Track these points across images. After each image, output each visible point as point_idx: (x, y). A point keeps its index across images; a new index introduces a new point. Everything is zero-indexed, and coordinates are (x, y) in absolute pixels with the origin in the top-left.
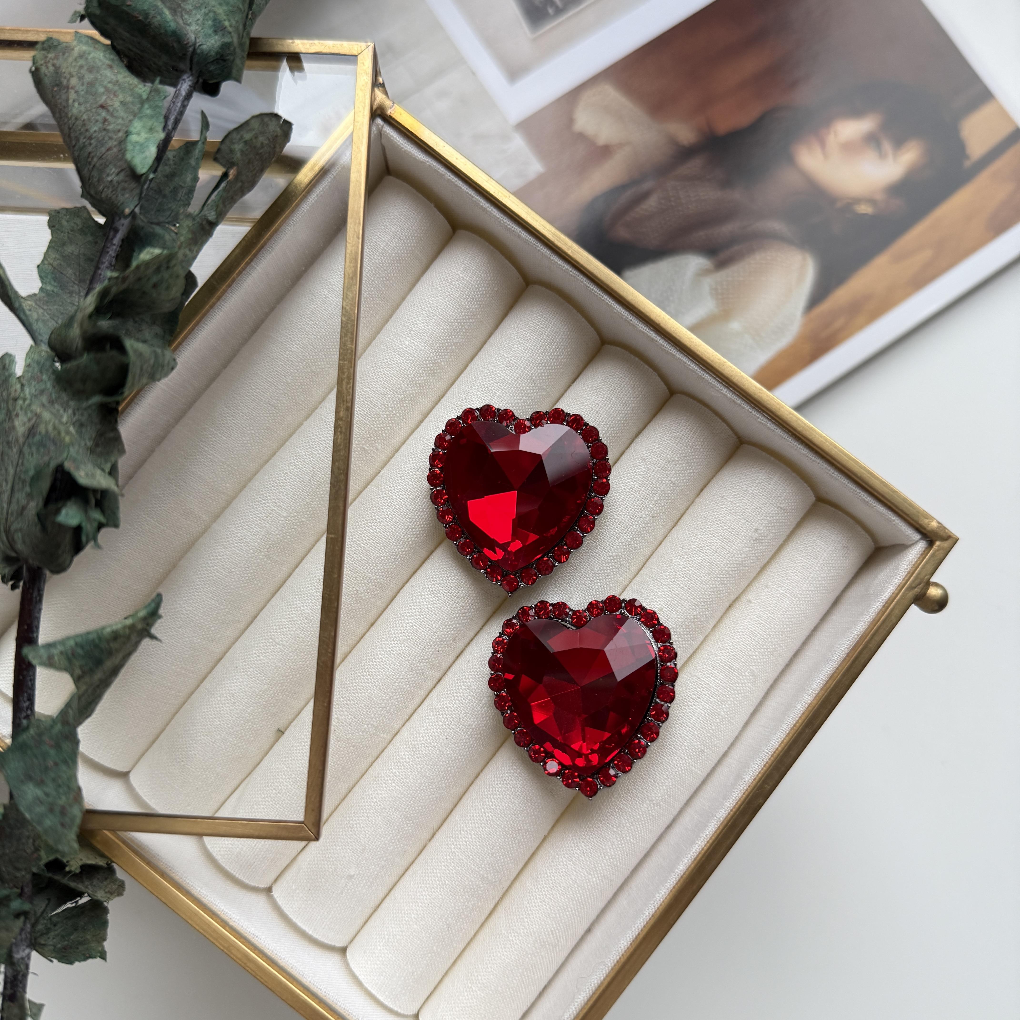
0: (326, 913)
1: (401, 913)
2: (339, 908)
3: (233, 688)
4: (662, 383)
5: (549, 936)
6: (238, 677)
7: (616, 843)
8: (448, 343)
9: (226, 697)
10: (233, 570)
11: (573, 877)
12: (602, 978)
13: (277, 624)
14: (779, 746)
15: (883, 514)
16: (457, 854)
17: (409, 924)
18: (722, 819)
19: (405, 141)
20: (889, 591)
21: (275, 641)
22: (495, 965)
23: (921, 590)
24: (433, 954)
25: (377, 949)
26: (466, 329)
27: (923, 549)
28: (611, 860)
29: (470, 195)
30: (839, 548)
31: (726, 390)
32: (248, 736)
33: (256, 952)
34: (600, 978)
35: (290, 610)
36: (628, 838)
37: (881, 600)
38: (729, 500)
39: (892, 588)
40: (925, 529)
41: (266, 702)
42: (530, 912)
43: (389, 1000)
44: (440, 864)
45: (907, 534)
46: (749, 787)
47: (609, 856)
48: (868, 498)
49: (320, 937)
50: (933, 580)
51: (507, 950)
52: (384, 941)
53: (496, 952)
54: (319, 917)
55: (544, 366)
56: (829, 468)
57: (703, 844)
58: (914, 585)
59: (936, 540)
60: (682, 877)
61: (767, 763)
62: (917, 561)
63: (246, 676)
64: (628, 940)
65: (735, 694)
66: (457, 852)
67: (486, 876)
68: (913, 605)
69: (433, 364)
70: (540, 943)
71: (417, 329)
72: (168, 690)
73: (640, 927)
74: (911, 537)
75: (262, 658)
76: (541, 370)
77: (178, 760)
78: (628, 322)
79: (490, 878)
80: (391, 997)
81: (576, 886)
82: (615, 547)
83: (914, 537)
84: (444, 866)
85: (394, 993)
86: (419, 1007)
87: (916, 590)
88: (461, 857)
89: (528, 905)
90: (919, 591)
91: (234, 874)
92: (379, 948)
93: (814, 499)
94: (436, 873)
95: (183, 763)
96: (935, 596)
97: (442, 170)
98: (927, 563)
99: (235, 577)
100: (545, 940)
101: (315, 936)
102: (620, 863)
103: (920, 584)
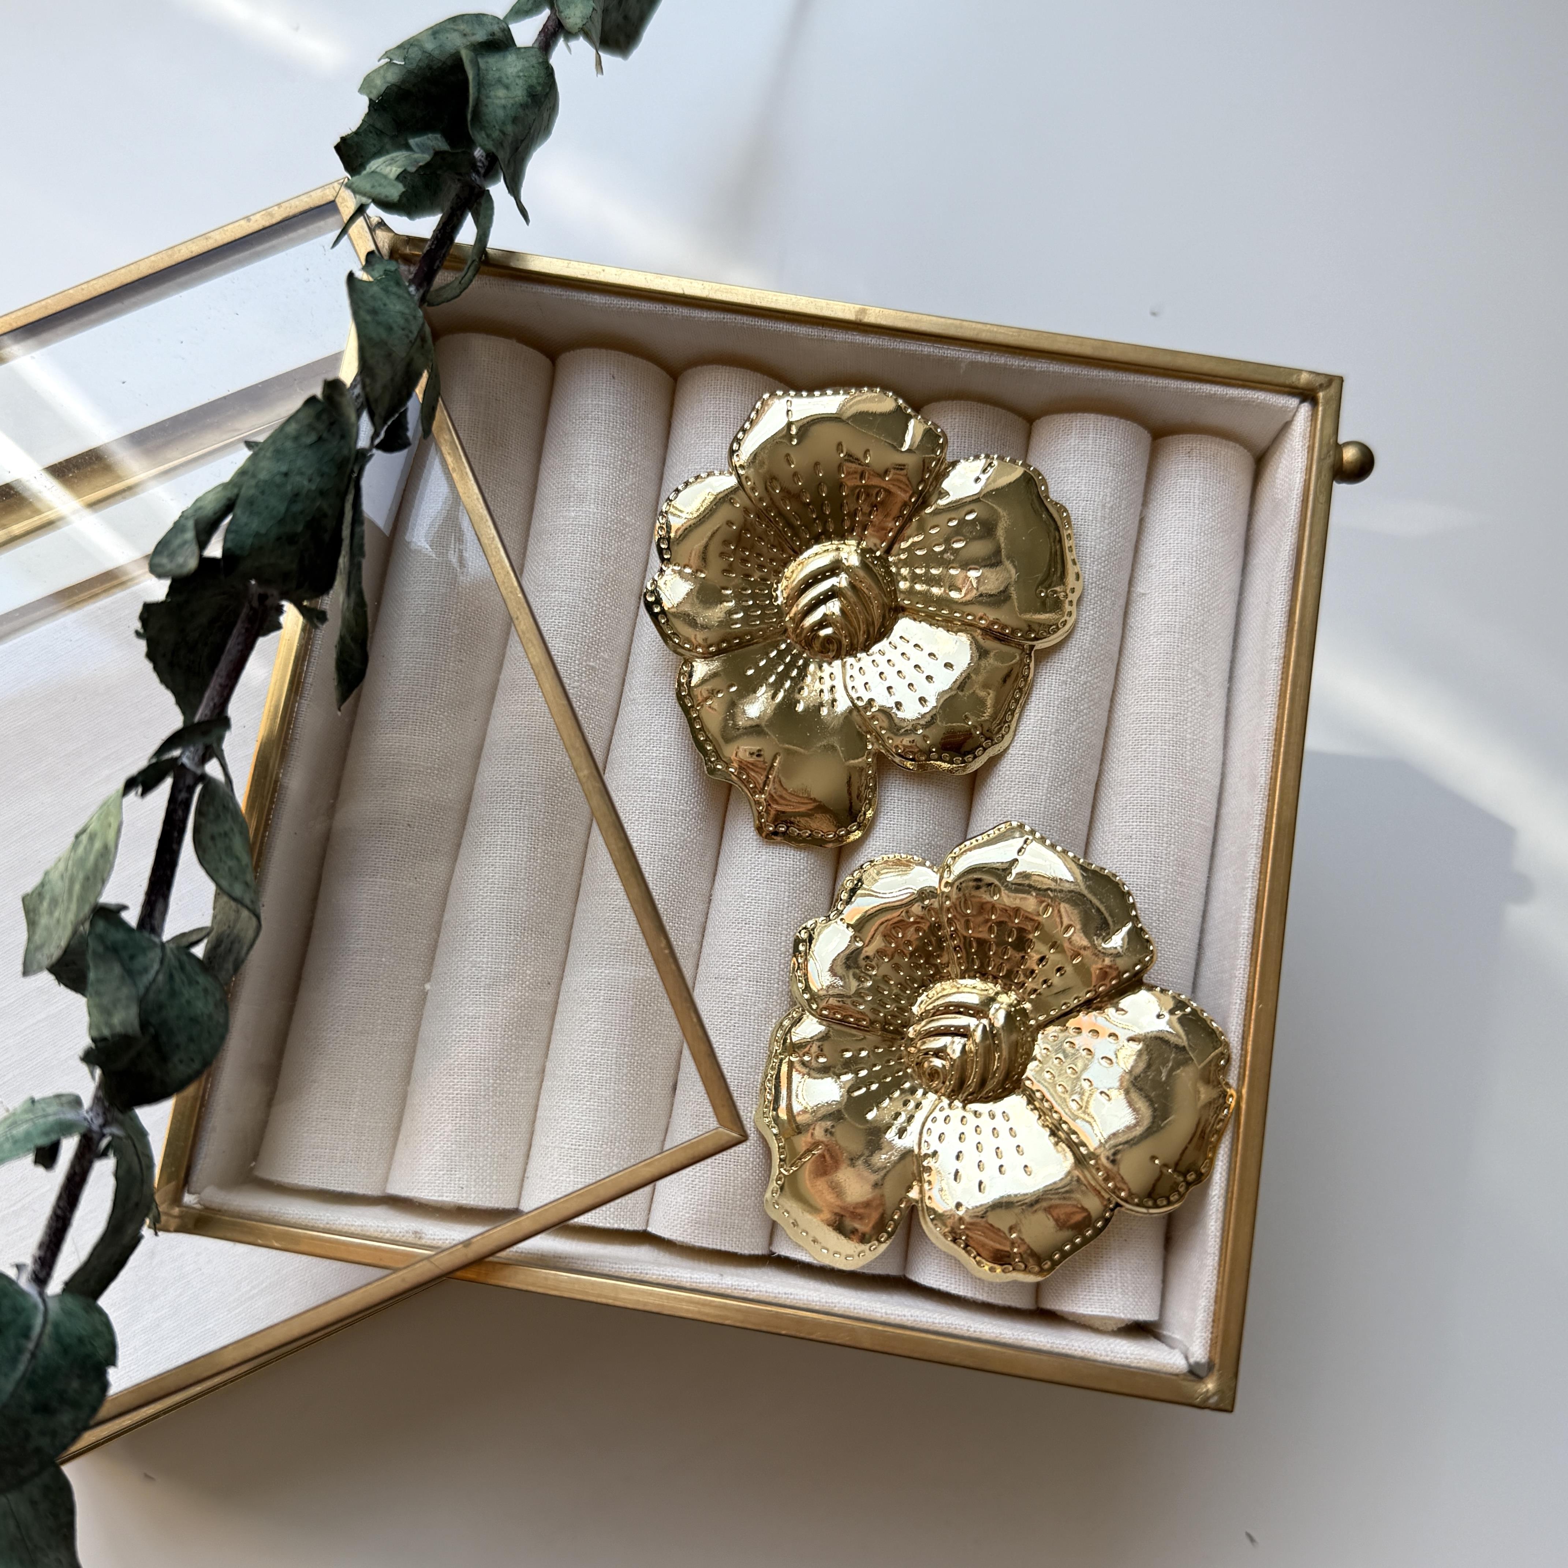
8: (621, 490)
14: (1276, 725)
20: (1298, 481)
23: (1335, 458)
26: (633, 464)
27: (1310, 413)
31: (980, 356)
39: (1299, 474)
40: (1297, 387)
45: (1281, 405)
50: (1341, 440)
58: (1322, 458)
59: (1318, 393)
62: (1310, 430)
68: (1334, 483)
74: (1288, 407)
78: (823, 339)
83: (1291, 404)
87: (1328, 461)
90: (1332, 461)
93: (1150, 437)
96: (1355, 456)
98: (1323, 425)
103: (1329, 452)
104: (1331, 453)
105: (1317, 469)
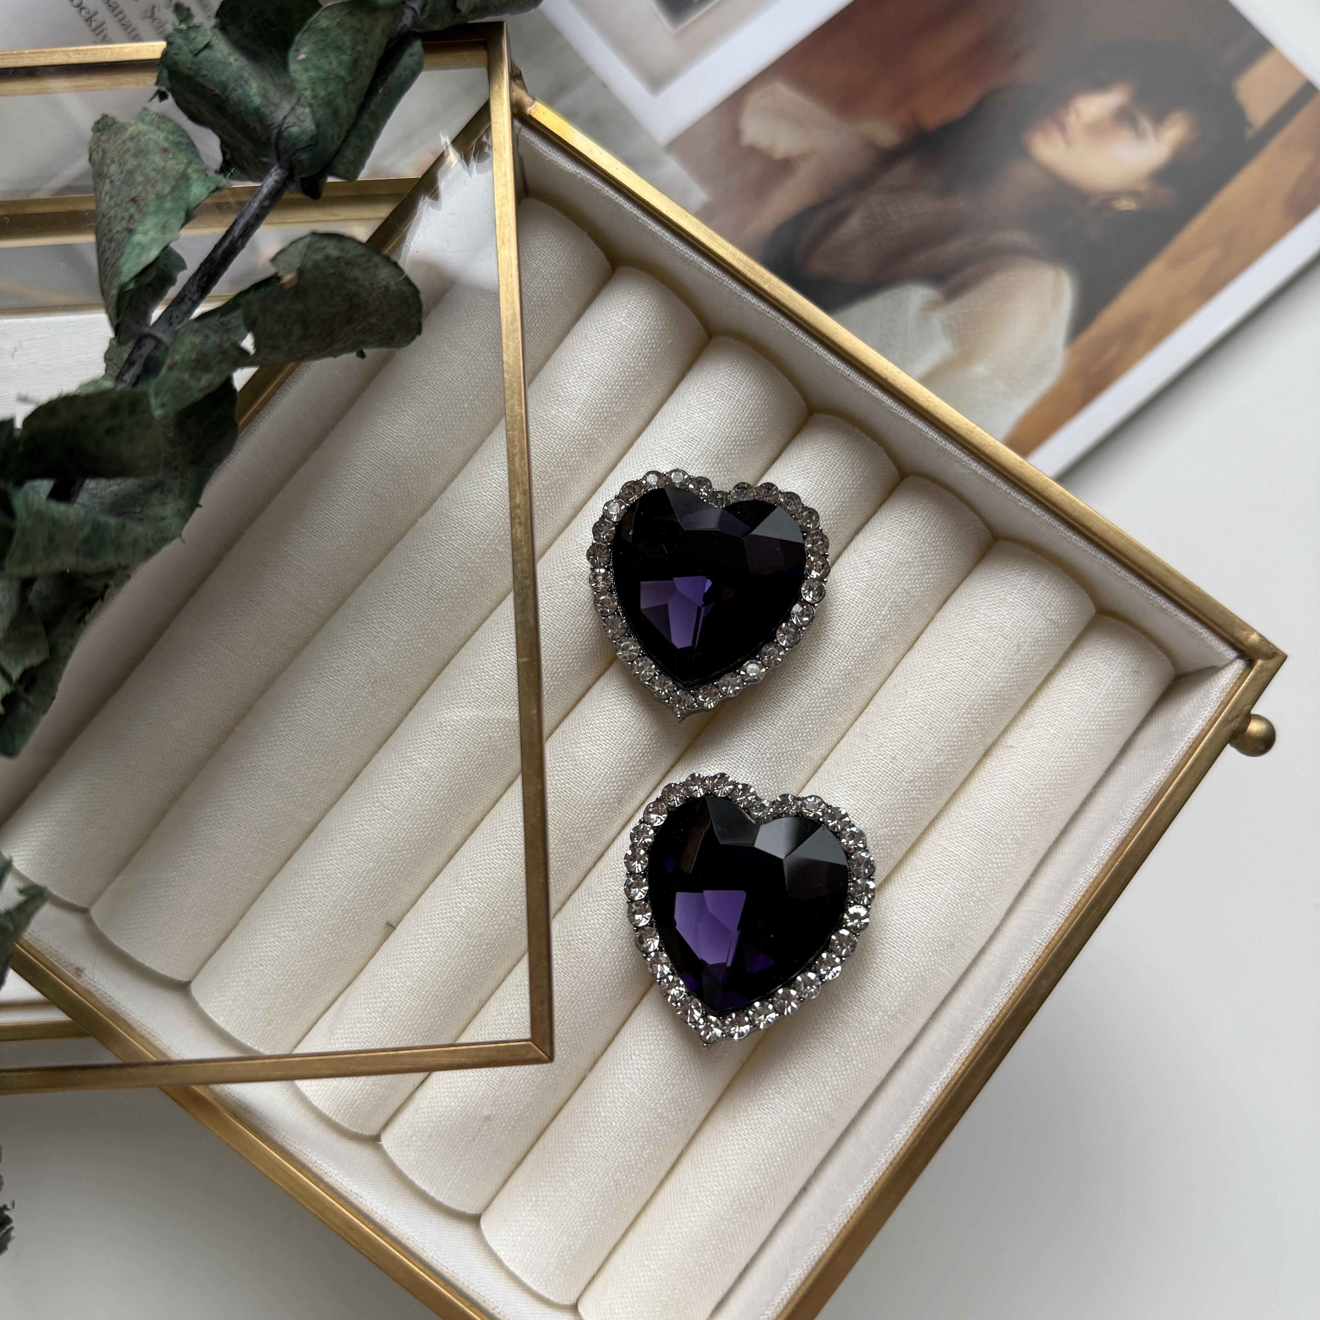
0: (452, 1168)
1: (553, 1166)
2: (470, 1161)
3: (328, 867)
4: (890, 462)
5: (752, 1194)
6: (334, 853)
7: (839, 1069)
8: (608, 412)
9: (319, 879)
10: (327, 711)
11: (782, 1115)
12: (825, 1249)
13: (385, 783)
14: (1056, 935)
15: (1187, 625)
16: (627, 1085)
17: (564, 1181)
18: (981, 1033)
19: (550, 148)
20: (1197, 727)
21: (382, 805)
22: (680, 1236)
23: (1240, 724)
24: (596, 1222)
25: (521, 1215)
26: (631, 395)
27: (1241, 672)
28: (833, 1092)
29: (635, 215)
30: (1128, 673)
31: (975, 465)
32: (347, 932)
33: (360, 1217)
34: (822, 1248)
35: (403, 763)
36: (855, 1062)
37: (1186, 739)
38: (982, 611)
39: (1200, 722)
40: (1242, 644)
41: (372, 886)
42: (726, 1163)
43: (538, 1284)
44: (604, 1100)
45: (1218, 650)
46: (1017, 989)
47: (829, 1087)
48: (1167, 605)
49: (445, 1200)
51: (696, 1214)
52: (531, 1204)
53: (680, 1217)
54: (443, 1173)
55: (734, 440)
56: (1114, 566)
57: (957, 1066)
58: (1230, 718)
59: (1258, 659)
60: (929, 1111)
61: (1040, 957)
62: (1232, 688)
63: (345, 852)
64: (859, 1197)
65: (993, 868)
66: (627, 1083)
67: (665, 1115)
68: (1228, 746)
69: (588, 440)
70: (740, 1204)
71: (567, 394)
72: (242, 872)
73: (874, 1179)
74: (1224, 656)
75: (366, 827)
76: (730, 445)
77: (255, 963)
78: (845, 377)
79: (671, 1118)
80: (541, 1279)
81: (786, 1127)
82: (831, 677)
83: (1229, 655)
84: (610, 1103)
85: (544, 1274)
86: (578, 1294)
87: (1233, 724)
88: (632, 1089)
89: (723, 1154)
90: (1237, 725)
91: (330, 1116)
92: (524, 1214)
93: (1094, 611)
94: (599, 1112)
95: (261, 967)
96: (1258, 732)
97: (597, 183)
98: (1246, 688)
99: (330, 720)
100: (746, 1200)
101: (438, 1198)
102: (844, 1096)
103: (1237, 717)
104: (1239, 719)
105: (1220, 725)
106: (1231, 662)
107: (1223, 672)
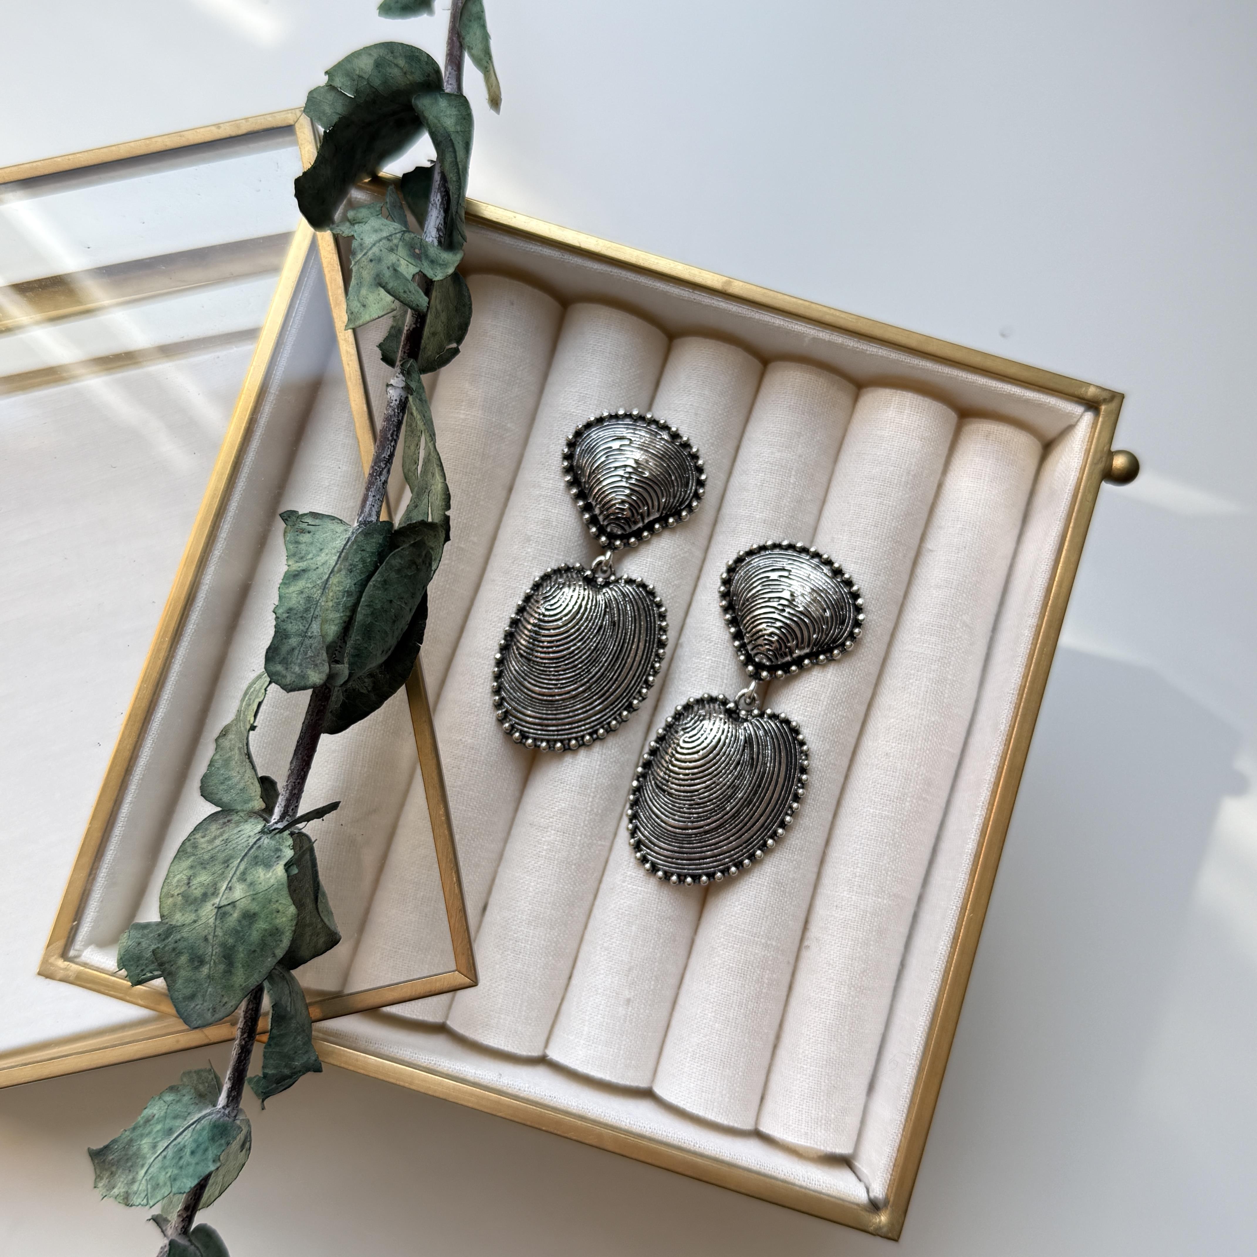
4: (751, 356)
5: (862, 978)
14: (1021, 683)
22: (818, 1032)
23: (1106, 464)
24: (747, 1048)
25: (685, 1067)
26: (520, 379)
27: (1091, 420)
28: (895, 875)
37: (1067, 491)
39: (1074, 473)
40: (1083, 399)
45: (1069, 410)
49: (620, 1081)
50: (1114, 448)
58: (1095, 461)
59: (1101, 405)
61: (1015, 704)
62: (1089, 436)
67: (769, 942)
68: (1103, 483)
70: (855, 989)
73: (952, 925)
74: (1074, 413)
79: (774, 944)
83: (1078, 410)
86: (755, 1118)
87: (1100, 465)
89: (826, 956)
92: (687, 1065)
93: (956, 415)
96: (1123, 464)
98: (1100, 433)
103: (1101, 458)
104: (1104, 459)
105: (1089, 470)
106: (1081, 416)
107: (1078, 427)
